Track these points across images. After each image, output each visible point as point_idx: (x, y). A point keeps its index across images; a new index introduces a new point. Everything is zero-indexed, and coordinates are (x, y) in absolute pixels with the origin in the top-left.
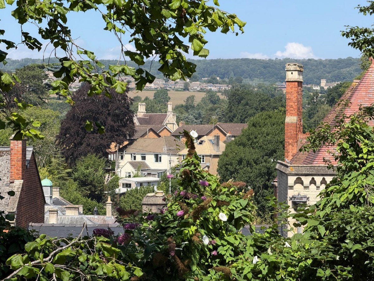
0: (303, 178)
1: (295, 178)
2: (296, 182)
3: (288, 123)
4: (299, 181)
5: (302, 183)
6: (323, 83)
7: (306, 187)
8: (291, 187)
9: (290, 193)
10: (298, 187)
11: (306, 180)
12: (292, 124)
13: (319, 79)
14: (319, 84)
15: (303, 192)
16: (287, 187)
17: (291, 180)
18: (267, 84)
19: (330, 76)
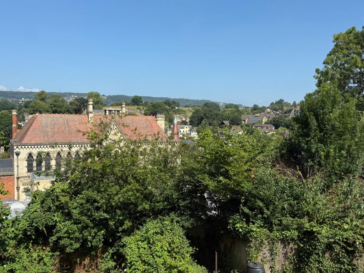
0: (19, 147)
1: (16, 147)
2: (16, 148)
3: (13, 127)
4: (17, 147)
5: (18, 148)
6: (23, 99)
7: (20, 149)
8: (15, 149)
9: (15, 151)
10: (17, 149)
11: (20, 147)
12: (14, 127)
13: (22, 97)
14: (21, 99)
15: (19, 151)
16: (14, 149)
17: (15, 147)
18: (4, 99)
19: (25, 97)
